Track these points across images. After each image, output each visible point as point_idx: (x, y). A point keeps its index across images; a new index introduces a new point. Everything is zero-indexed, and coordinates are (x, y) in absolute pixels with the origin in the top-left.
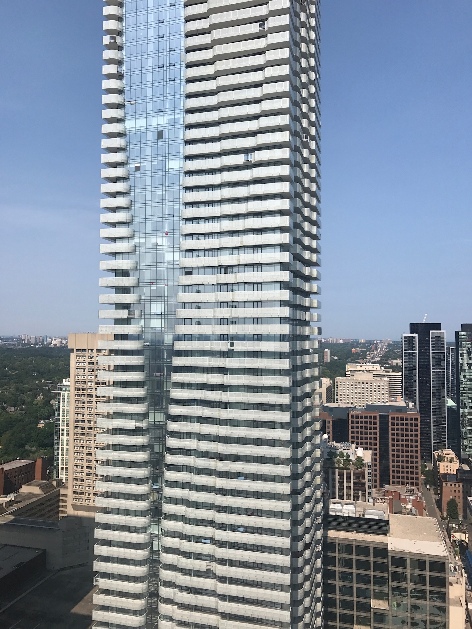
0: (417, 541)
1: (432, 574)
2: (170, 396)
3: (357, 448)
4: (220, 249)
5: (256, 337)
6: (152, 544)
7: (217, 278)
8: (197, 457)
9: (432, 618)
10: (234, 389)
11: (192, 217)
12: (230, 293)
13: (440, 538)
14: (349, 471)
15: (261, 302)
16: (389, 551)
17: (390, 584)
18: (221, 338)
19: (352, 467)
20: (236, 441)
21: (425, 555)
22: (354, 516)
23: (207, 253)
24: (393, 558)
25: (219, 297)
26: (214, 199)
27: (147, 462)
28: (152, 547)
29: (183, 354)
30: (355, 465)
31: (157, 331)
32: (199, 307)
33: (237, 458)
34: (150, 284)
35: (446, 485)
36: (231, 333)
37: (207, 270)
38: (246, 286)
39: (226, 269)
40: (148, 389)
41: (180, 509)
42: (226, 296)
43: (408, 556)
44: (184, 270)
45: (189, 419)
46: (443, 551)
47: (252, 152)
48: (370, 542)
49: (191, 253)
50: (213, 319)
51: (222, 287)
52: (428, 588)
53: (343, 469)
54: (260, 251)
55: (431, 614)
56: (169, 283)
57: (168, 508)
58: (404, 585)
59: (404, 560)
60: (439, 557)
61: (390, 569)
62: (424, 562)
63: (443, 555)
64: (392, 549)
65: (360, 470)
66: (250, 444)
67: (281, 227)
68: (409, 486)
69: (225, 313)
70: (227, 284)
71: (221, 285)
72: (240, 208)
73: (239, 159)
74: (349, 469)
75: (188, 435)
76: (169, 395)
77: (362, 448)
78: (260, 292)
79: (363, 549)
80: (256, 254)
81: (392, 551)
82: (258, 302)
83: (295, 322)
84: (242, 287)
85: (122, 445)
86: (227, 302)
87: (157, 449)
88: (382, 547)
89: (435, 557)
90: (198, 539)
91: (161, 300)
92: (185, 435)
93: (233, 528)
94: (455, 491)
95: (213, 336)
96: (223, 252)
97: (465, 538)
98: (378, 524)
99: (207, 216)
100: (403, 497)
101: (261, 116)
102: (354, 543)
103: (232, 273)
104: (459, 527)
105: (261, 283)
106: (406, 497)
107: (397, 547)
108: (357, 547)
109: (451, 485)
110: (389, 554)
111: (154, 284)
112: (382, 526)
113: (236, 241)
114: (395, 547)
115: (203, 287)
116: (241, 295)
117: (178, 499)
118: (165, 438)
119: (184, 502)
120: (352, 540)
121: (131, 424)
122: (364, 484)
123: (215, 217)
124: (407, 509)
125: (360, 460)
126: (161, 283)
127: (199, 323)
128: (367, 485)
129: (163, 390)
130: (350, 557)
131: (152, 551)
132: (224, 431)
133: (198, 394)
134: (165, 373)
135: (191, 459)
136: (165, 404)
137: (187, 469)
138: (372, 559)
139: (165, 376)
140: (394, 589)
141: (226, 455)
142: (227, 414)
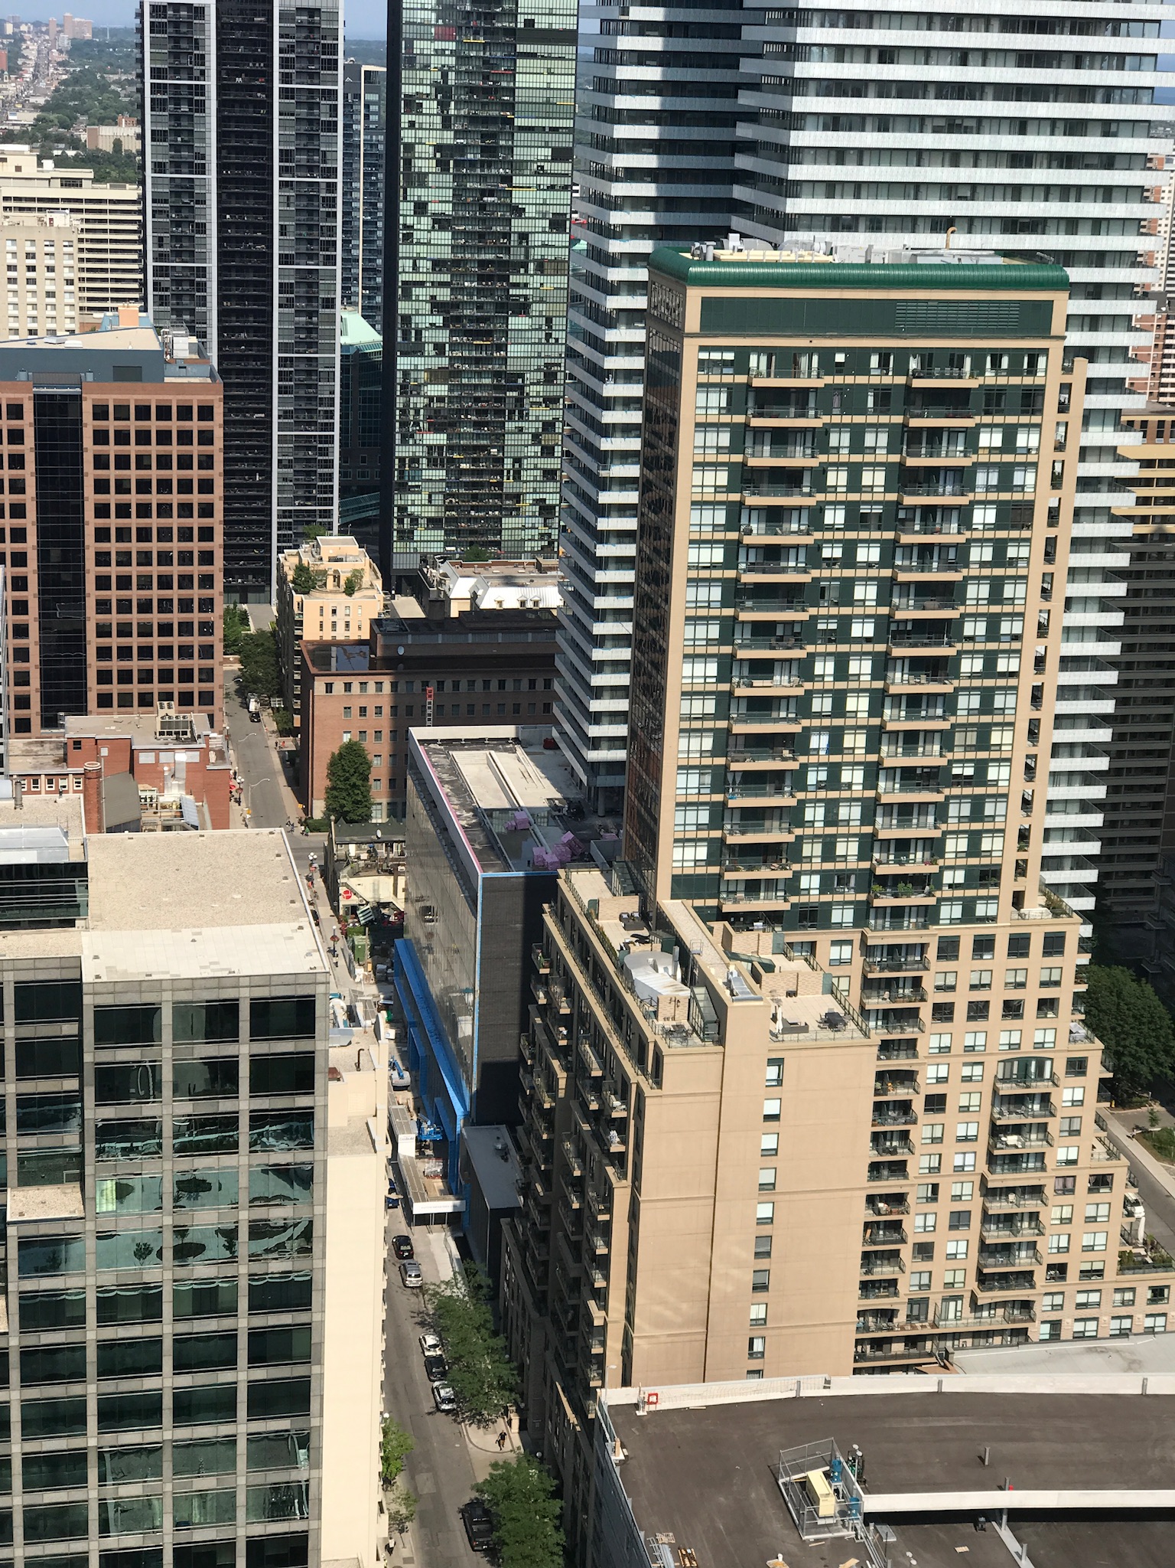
0: (206, 931)
1: (263, 1048)
13: (298, 905)
16: (85, 989)
17: (88, 1114)
21: (235, 981)
24: (102, 1015)
35: (329, 688)
43: (167, 996)
46: (309, 954)
52: (244, 1104)
55: (255, 1201)
58: (148, 1110)
60: (291, 980)
61: (88, 1058)
62: (230, 1008)
63: (306, 970)
64: (98, 977)
68: (171, 711)
81: (99, 986)
88: (55, 975)
89: (275, 980)
94: (363, 711)
97: (395, 893)
98: (41, 882)
104: (372, 853)
106: (157, 758)
107: (119, 968)
109: (348, 687)
110: (88, 1000)
112: (58, 890)
114: (110, 969)
124: (164, 807)
138: (9, 1032)
140: (108, 1131)
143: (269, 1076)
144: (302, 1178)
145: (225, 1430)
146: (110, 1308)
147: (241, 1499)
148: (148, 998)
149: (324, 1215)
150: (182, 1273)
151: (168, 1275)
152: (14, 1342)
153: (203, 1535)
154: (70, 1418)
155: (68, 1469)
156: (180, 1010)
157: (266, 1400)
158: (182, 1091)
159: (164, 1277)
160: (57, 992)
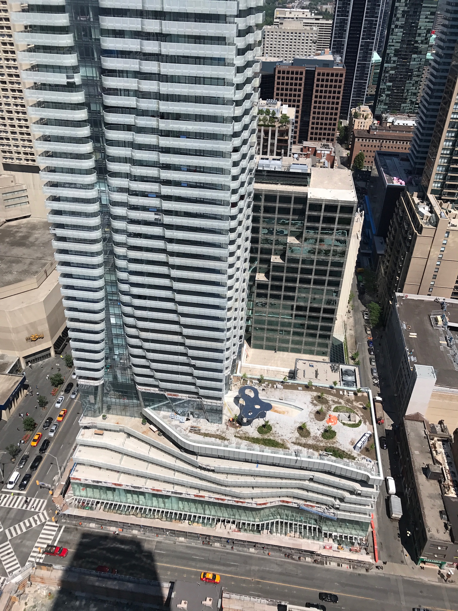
0: (333, 190)
1: (341, 215)
2: (102, 46)
3: (282, 105)
6: (100, 199)
8: (138, 115)
13: (352, 187)
14: (274, 129)
16: (308, 199)
17: (305, 224)
19: (277, 125)
20: (177, 99)
22: (280, 170)
24: (311, 205)
27: (85, 121)
30: (280, 123)
35: (358, 140)
41: (124, 168)
43: (324, 203)
46: (353, 197)
48: (292, 193)
52: (336, 226)
53: (268, 126)
55: (334, 246)
57: (113, 167)
58: (317, 225)
59: (321, 205)
60: (349, 202)
61: (307, 213)
62: (336, 207)
63: (353, 200)
64: (311, 197)
65: (284, 127)
68: (324, 142)
74: (274, 126)
76: (100, 45)
77: (287, 105)
79: (285, 198)
87: (93, 107)
88: (302, 196)
89: (346, 202)
90: (144, 194)
93: (178, 184)
94: (365, 146)
98: (302, 176)
100: (318, 152)
102: (278, 194)
106: (321, 152)
107: (315, 196)
108: (281, 197)
109: (362, 140)
112: (305, 178)
118: (102, 96)
119: (128, 161)
120: (277, 191)
121: (61, 79)
122: (286, 141)
124: (321, 163)
125: (285, 118)
128: (289, 142)
129: (91, 39)
130: (274, 205)
131: (102, 205)
132: (166, 88)
133: (132, 45)
134: (91, 16)
135: (132, 118)
136: (96, 56)
137: (128, 128)
138: (292, 206)
139: (92, 20)
140: (308, 228)
141: (168, 114)
142: (168, 69)
143: (342, 221)
144: (344, 242)
145: (322, 287)
146: (304, 262)
147: (323, 300)
148: (320, 202)
149: (348, 250)
150: (319, 257)
151: (316, 257)
152: (286, 265)
153: (315, 305)
154: (294, 280)
155: (293, 289)
156: (326, 206)
157: (330, 283)
158: (324, 222)
159: (315, 257)
160: (302, 199)
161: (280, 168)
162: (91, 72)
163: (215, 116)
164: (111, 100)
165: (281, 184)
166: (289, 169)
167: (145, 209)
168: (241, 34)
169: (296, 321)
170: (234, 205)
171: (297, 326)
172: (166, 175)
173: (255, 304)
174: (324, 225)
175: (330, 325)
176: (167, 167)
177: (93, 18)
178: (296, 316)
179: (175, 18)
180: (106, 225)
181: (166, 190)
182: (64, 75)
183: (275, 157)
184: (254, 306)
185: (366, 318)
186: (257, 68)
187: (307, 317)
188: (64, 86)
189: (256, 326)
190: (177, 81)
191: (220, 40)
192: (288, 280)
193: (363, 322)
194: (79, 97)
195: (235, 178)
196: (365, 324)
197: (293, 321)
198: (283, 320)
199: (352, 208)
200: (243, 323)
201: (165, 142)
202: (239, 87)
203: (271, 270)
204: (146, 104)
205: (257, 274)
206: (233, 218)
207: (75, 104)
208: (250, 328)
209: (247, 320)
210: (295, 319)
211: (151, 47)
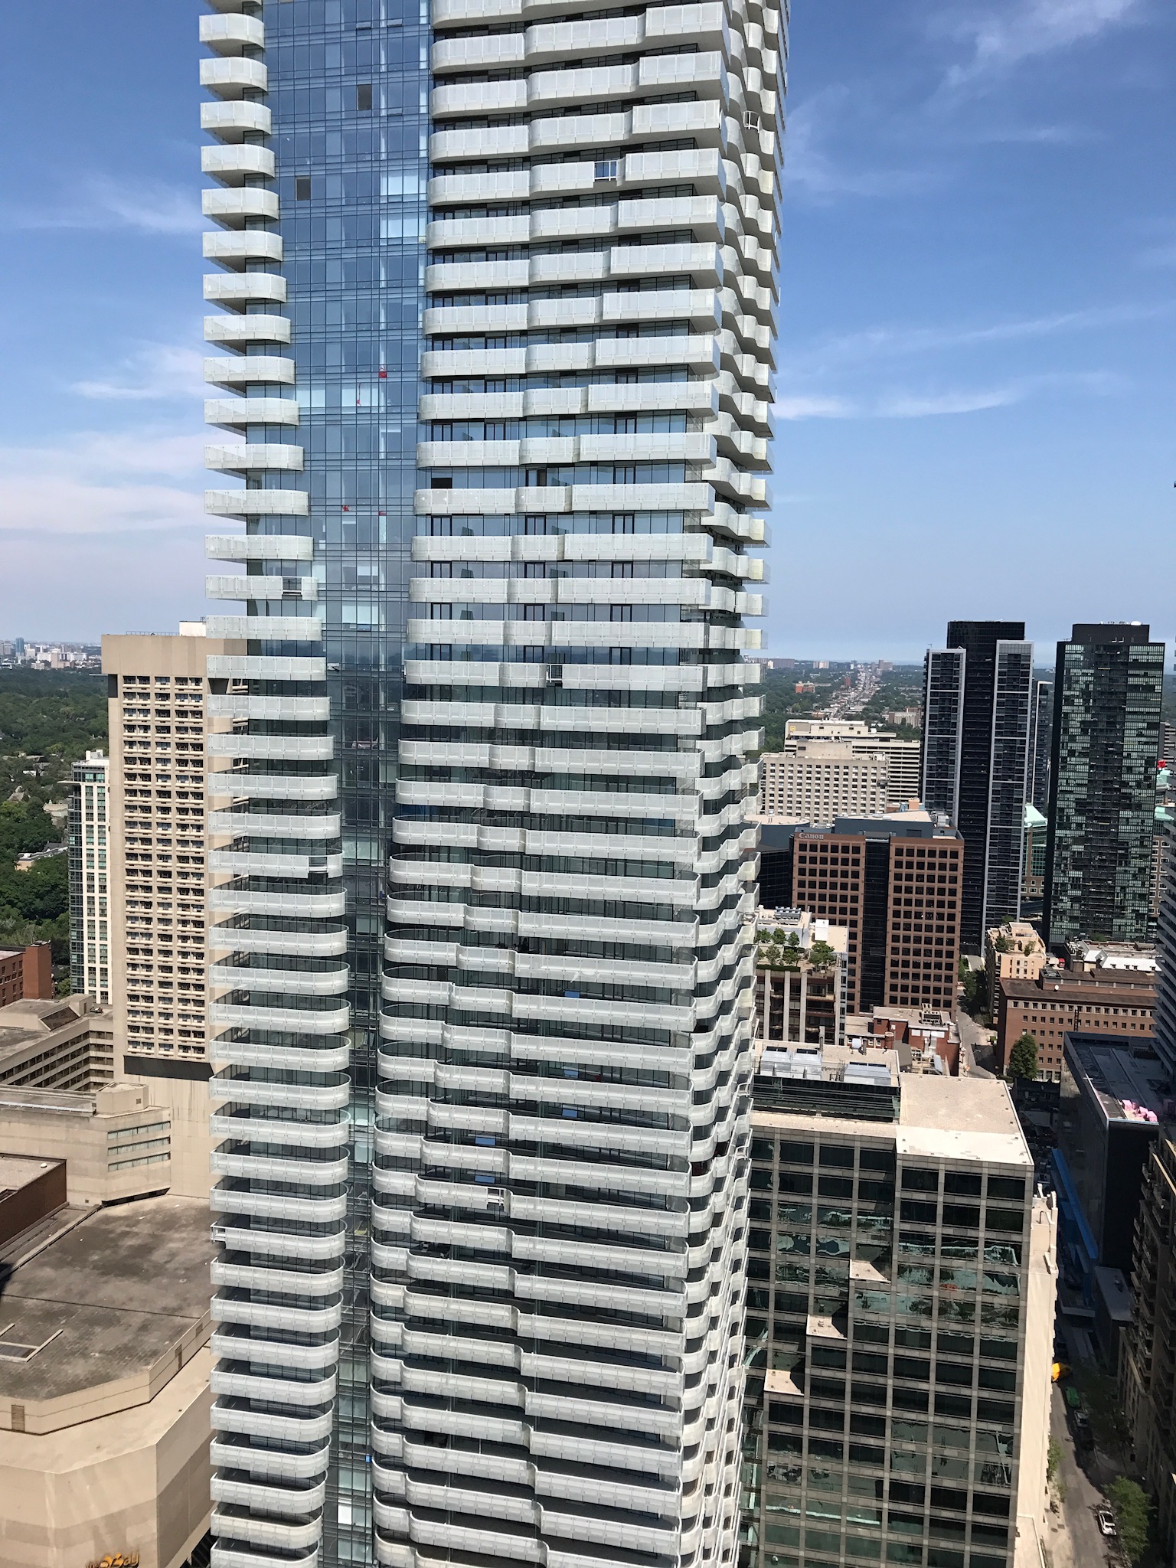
0: (962, 1133)
1: (994, 1203)
2: (398, 798)
3: (813, 920)
4: (524, 419)
5: (616, 653)
6: (352, 1148)
7: (518, 497)
8: (465, 944)
9: (988, 1299)
10: (557, 781)
11: (454, 330)
12: (552, 539)
13: (1014, 1125)
14: (796, 975)
15: (631, 562)
16: (898, 1157)
17: (896, 1226)
18: (525, 654)
19: (804, 966)
20: (561, 908)
21: (979, 1164)
22: (817, 1078)
23: (490, 429)
24: (906, 1172)
25: (522, 546)
26: (512, 284)
27: (338, 958)
28: (352, 1157)
29: (429, 695)
30: (811, 961)
31: (359, 634)
32: (467, 574)
33: (561, 947)
34: (339, 509)
35: (1016, 1004)
36: (553, 644)
37: (489, 475)
38: (593, 521)
39: (543, 473)
40: (340, 781)
41: (422, 1069)
42: (539, 546)
43: (942, 1167)
44: (429, 474)
45: (444, 855)
46: (1021, 1154)
47: (616, 158)
48: (853, 1138)
49: (447, 429)
50: (507, 606)
51: (531, 521)
52: (982, 1234)
53: (784, 969)
54: (630, 425)
55: (985, 1292)
56: (389, 508)
57: (394, 1067)
58: (929, 1229)
59: (934, 1175)
60: (1011, 1167)
61: (898, 1195)
62: (977, 1179)
63: (1020, 1162)
64: (905, 1151)
65: (823, 972)
66: (594, 914)
67: (688, 365)
68: (928, 1009)
69: (536, 590)
70: (544, 515)
71: (527, 517)
72: (579, 310)
73: (580, 176)
74: (798, 969)
75: (444, 893)
76: (394, 796)
77: (827, 921)
78: (629, 535)
79: (837, 1153)
80: (621, 436)
81: (906, 1157)
82: (623, 562)
83: (708, 618)
84: (583, 522)
85: (274, 917)
86: (544, 563)
87: (362, 926)
88: (882, 1147)
89: (1003, 1166)
90: (465, 1138)
91: (368, 553)
92: (434, 893)
93: (553, 1111)
94: (1034, 1018)
95: (506, 648)
96: (533, 426)
97: (1051, 1123)
98: (876, 1096)
99: (493, 329)
100: (915, 1033)
101: (644, 54)
102: (817, 1140)
103: (557, 483)
104: (1037, 1100)
105: (632, 514)
106: (921, 1033)
107: (917, 1147)
108: (824, 1149)
109: (1026, 1006)
110: (899, 1163)
111: (350, 509)
112: (885, 1101)
113: (566, 399)
114: (911, 1148)
115: (479, 519)
116: (581, 544)
117: (417, 1044)
118: (385, 901)
119: (432, 1052)
120: (812, 1134)
121: (298, 866)
122: (830, 1005)
123: (512, 333)
124: (924, 1061)
125: (823, 951)
126: (368, 508)
127: (467, 615)
128: (837, 1007)
129: (376, 784)
130: (806, 1170)
131: (354, 1166)
132: (535, 884)
133: (467, 795)
134: (382, 741)
135: (451, 950)
136: (382, 818)
137: (440, 973)
138: (856, 1174)
139: (382, 747)
140: (905, 1236)
141: (538, 940)
142: (541, 842)
143: (997, 1220)
144: (1013, 1283)
145: (963, 1423)
146: (902, 1338)
147: (972, 1467)
148: (933, 1166)
149: (1026, 1307)
150: (943, 1325)
151: (935, 1325)
152: (850, 1346)
153: (949, 1483)
154: (876, 1396)
155: (875, 1426)
156: (949, 1176)
157: (988, 1411)
158: (947, 1221)
159: (933, 1325)
160: (882, 1156)
161: (818, 1073)
162: (366, 851)
163: (650, 947)
164: (405, 911)
165: (824, 1115)
166: (841, 1076)
167: (463, 1176)
168: (711, 770)
169: (892, 1537)
170: (700, 1168)
171: (899, 1554)
172: (525, 1087)
173: (765, 1470)
174: (950, 1231)
175: (1000, 1552)
176: (529, 1068)
177: (386, 744)
178: (893, 1516)
179: (564, 742)
180: (359, 1219)
181: (523, 1128)
182: (306, 859)
183: (803, 1045)
184: (764, 1478)
185: (1107, 1531)
186: (750, 839)
187: (927, 1523)
188: (301, 880)
189: (770, 1548)
190: (562, 868)
191: (664, 784)
192: (862, 1394)
193: (1101, 1548)
194: (332, 904)
195: (701, 1098)
196: (1106, 1551)
197: (886, 1535)
198: (852, 1531)
199: (1021, 1183)
200: (729, 1538)
201: (528, 1007)
202: (708, 881)
203: (808, 1362)
204: (485, 919)
205: (769, 1372)
206: (698, 1204)
207: (321, 920)
208: (753, 1554)
209: (744, 1527)
210: (891, 1529)
211: (507, 798)
